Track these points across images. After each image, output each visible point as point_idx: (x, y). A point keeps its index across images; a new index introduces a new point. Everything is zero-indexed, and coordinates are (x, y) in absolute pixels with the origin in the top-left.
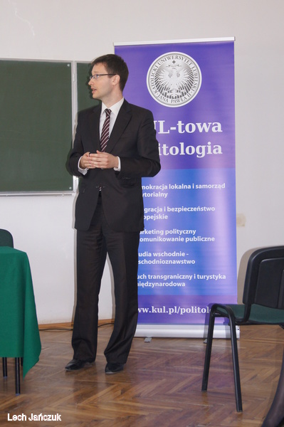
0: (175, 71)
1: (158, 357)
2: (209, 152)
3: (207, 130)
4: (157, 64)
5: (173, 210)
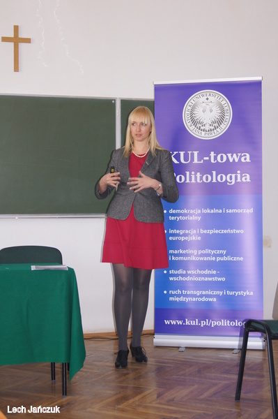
0: (208, 107)
1: (191, 366)
2: (239, 180)
3: (237, 160)
4: (192, 101)
5: (205, 232)
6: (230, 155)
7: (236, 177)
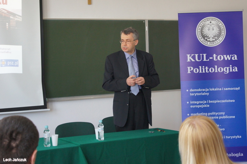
0: (211, 27)
2: (231, 71)
3: (229, 59)
4: (201, 24)
5: (212, 102)
6: (225, 56)
7: (229, 69)
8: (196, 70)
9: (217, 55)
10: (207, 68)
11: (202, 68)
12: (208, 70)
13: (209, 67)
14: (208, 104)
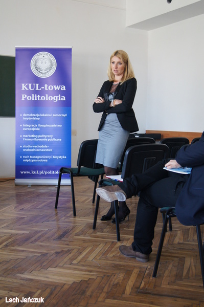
0: (44, 61)
4: (36, 57)
5: (42, 126)
6: (55, 86)
7: (58, 98)
8: (29, 98)
9: (48, 85)
10: (39, 96)
11: (34, 96)
12: (40, 98)
13: (41, 96)
14: (39, 127)
